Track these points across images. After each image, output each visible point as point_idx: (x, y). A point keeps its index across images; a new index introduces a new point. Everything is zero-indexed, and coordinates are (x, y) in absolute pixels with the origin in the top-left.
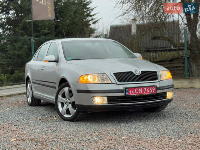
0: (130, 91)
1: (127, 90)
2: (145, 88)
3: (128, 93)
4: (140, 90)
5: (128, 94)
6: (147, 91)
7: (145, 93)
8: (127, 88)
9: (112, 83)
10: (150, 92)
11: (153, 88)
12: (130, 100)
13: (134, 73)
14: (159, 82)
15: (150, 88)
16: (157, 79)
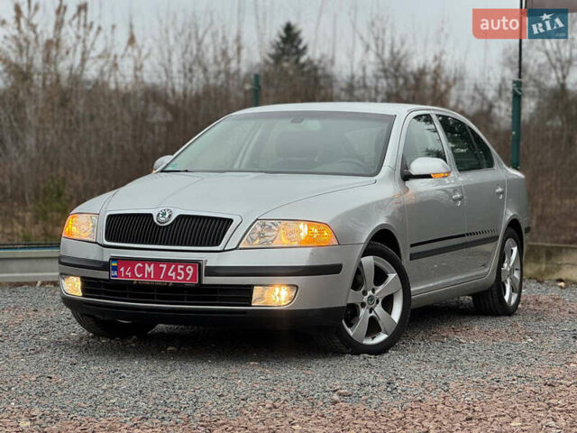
0: (122, 269)
1: (114, 264)
2: (165, 266)
3: (116, 274)
4: (150, 269)
5: (116, 276)
6: (169, 274)
7: (161, 280)
8: (113, 259)
9: (96, 243)
10: (178, 277)
11: (188, 267)
12: (125, 295)
13: (155, 220)
14: (224, 251)
15: (180, 267)
16: (218, 244)
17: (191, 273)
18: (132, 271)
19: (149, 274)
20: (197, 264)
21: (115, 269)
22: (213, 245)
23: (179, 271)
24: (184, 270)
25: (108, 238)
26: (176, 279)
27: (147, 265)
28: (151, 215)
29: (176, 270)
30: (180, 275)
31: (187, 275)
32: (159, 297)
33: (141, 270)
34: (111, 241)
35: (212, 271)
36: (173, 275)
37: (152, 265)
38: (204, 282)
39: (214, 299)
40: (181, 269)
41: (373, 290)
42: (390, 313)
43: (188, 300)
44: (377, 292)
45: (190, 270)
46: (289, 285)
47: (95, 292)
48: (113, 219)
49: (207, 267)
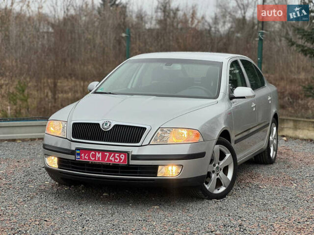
0: (83, 155)
1: (78, 152)
2: (108, 154)
3: (79, 157)
4: (99, 155)
5: (79, 159)
6: (111, 159)
7: (106, 162)
8: (77, 149)
9: (66, 139)
10: (116, 161)
11: (122, 155)
12: (84, 169)
13: (101, 127)
14: (141, 146)
15: (116, 155)
16: (138, 142)
17: (123, 158)
18: (89, 156)
19: (99, 158)
20: (126, 153)
21: (78, 154)
22: (135, 142)
23: (116, 157)
24: (119, 156)
25: (73, 137)
26: (115, 162)
27: (97, 153)
28: (99, 124)
29: (114, 156)
30: (117, 159)
31: (121, 159)
32: (104, 171)
33: (94, 156)
34: (75, 138)
35: (135, 157)
36: (113, 159)
37: (101, 153)
38: (130, 164)
39: (136, 173)
40: (117, 156)
41: (219, 163)
42: (227, 175)
43: (121, 173)
44: (220, 164)
45: (122, 156)
46: (178, 165)
47: (66, 166)
48: (76, 126)
49: (132, 155)
